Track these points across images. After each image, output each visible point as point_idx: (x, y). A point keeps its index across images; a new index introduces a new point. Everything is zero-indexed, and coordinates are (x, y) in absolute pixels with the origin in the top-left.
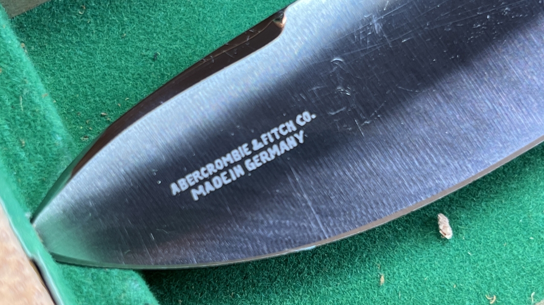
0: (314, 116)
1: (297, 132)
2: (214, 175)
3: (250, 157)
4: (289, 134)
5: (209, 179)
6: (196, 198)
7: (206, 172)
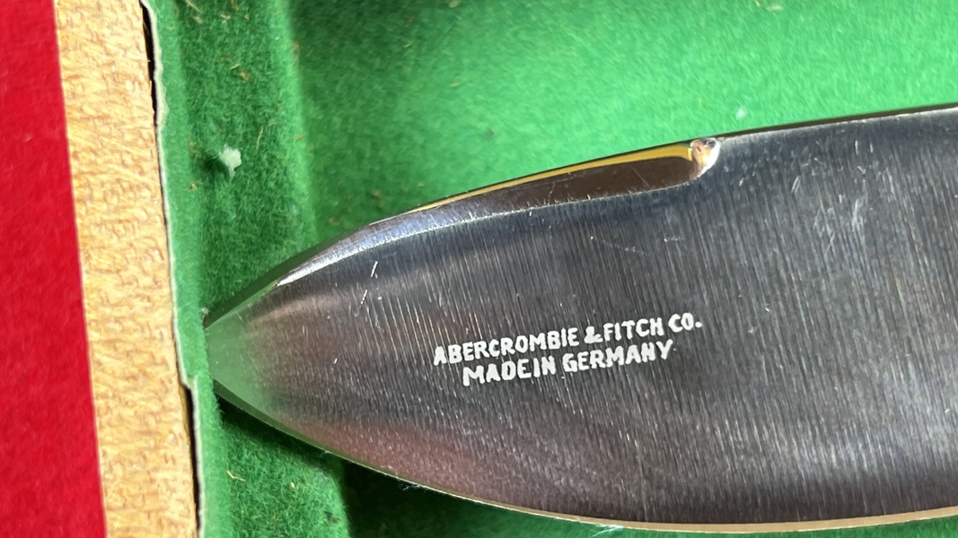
0: (699, 325)
1: (664, 339)
2: (508, 357)
3: (575, 351)
4: (647, 339)
5: (498, 361)
7: (498, 348)
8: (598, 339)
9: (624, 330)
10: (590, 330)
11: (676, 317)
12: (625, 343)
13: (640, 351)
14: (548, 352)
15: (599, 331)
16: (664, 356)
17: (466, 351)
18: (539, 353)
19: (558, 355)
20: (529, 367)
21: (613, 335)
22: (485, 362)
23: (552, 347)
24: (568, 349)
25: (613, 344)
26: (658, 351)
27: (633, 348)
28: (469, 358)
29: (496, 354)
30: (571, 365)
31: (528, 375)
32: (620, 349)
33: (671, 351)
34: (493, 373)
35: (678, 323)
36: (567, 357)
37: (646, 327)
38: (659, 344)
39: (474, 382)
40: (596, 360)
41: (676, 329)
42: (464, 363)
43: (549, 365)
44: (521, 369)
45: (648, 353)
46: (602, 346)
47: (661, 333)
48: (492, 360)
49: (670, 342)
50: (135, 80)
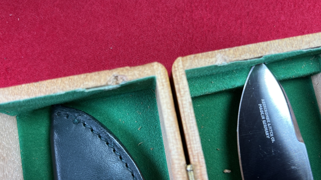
0: (273, 142)
1: (270, 136)
2: (264, 111)
3: (266, 122)
4: (270, 134)
5: (263, 110)
6: (259, 105)
7: (265, 109)
8: (269, 126)
9: (271, 130)
10: (270, 124)
11: (274, 138)
12: (268, 130)
13: (268, 133)
14: (265, 118)
15: (270, 126)
16: (267, 137)
17: (264, 104)
18: (265, 116)
19: (265, 119)
20: (263, 115)
21: (269, 128)
22: (263, 107)
23: (266, 118)
24: (266, 121)
25: (268, 128)
26: (268, 136)
27: (268, 132)
28: (263, 105)
29: (264, 109)
30: (264, 122)
31: (261, 115)
32: (267, 129)
33: (268, 138)
34: (261, 109)
35: (273, 139)
36: (265, 121)
37: (271, 133)
38: (269, 136)
39: (259, 106)
40: (265, 126)
41: (272, 138)
42: (262, 104)
43: (263, 118)
44: (262, 114)
45: (267, 134)
46: (267, 126)
47: (271, 136)
48: (263, 109)
49: (269, 138)
50: (309, 46)
